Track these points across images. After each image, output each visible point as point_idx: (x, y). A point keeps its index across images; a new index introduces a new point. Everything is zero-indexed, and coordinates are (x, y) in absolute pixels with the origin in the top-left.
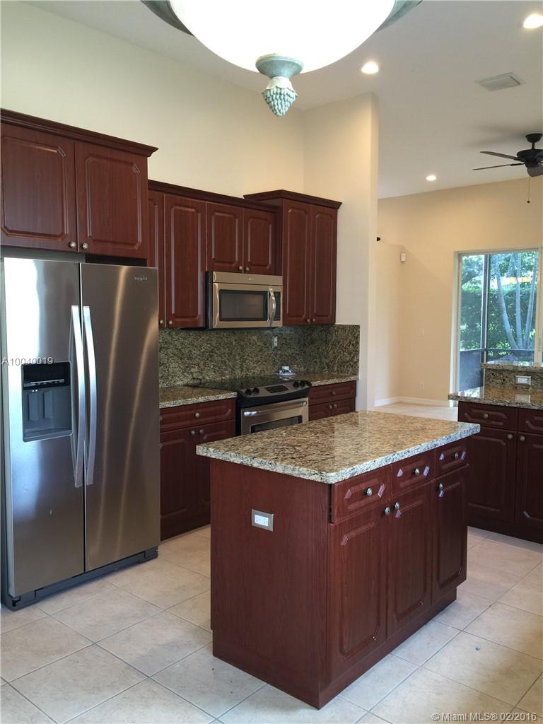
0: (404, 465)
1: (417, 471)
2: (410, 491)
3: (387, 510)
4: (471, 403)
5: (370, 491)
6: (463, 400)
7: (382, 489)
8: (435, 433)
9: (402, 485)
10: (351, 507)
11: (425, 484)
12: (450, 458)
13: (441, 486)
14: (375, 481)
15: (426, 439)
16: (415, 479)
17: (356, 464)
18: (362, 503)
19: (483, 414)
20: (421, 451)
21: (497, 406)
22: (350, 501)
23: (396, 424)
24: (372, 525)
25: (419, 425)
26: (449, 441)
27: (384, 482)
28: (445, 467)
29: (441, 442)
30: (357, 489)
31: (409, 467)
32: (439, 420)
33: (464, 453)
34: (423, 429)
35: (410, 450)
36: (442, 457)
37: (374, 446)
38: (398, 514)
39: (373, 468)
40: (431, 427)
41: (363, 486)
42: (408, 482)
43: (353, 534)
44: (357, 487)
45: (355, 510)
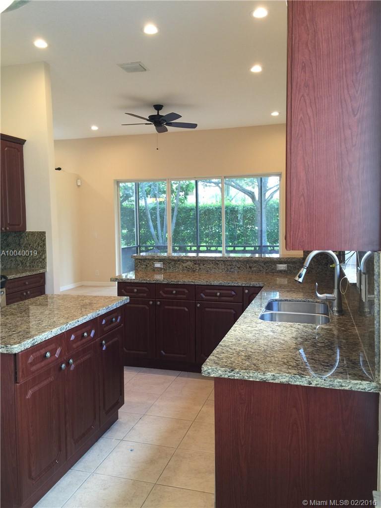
0: (76, 331)
1: (85, 334)
2: (80, 349)
3: (63, 366)
4: (125, 282)
5: (48, 354)
6: (120, 281)
7: (58, 351)
8: (98, 306)
9: (74, 346)
10: (34, 368)
11: (92, 343)
12: (109, 322)
13: (104, 342)
14: (53, 346)
15: (91, 311)
16: (84, 340)
17: (36, 335)
18: (43, 364)
19: (133, 289)
20: (87, 319)
21: (142, 283)
22: (32, 364)
23: (71, 302)
24: (51, 379)
25: (87, 301)
26: (108, 310)
27: (60, 346)
28: (106, 329)
29: (102, 311)
30: (38, 354)
31: (79, 332)
32: (102, 296)
33: (119, 317)
34: (90, 304)
35: (79, 319)
36: (104, 322)
37: (52, 320)
38: (72, 368)
39: (50, 336)
40: (95, 302)
41: (43, 351)
42: (79, 343)
43: (36, 388)
44: (38, 352)
45: (37, 370)
